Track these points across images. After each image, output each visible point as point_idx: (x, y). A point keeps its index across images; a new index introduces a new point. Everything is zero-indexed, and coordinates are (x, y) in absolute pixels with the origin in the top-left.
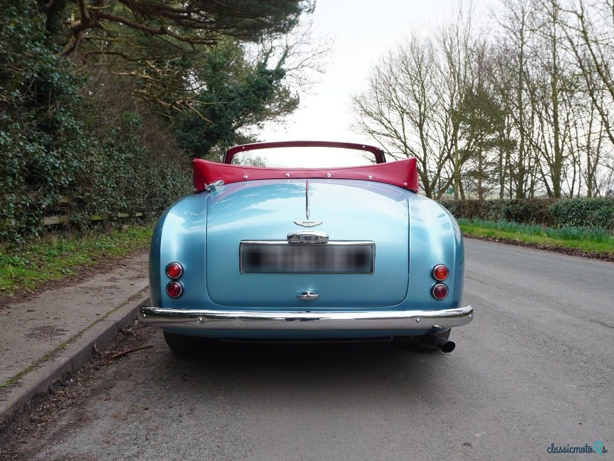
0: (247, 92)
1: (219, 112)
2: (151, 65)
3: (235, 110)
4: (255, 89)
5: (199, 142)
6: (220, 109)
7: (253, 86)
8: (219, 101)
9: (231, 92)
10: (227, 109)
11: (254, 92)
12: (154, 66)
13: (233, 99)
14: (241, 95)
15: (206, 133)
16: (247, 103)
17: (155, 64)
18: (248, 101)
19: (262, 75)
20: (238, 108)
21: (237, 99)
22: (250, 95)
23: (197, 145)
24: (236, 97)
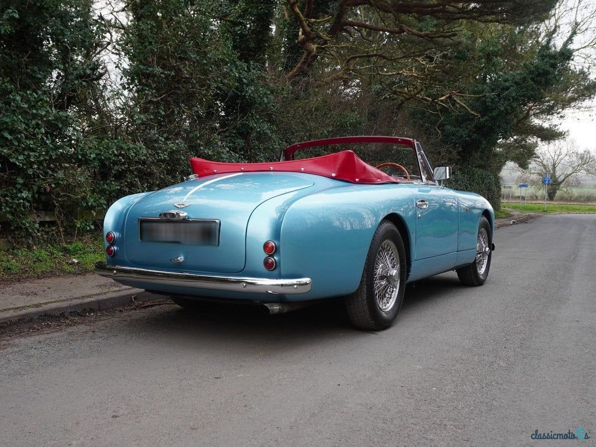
0: (524, 79)
1: (490, 104)
2: (421, 62)
3: (509, 100)
4: (534, 75)
5: (468, 137)
6: (493, 101)
7: (531, 72)
8: (492, 92)
9: (506, 81)
10: (500, 99)
11: (533, 79)
12: (424, 63)
13: (507, 88)
14: (517, 83)
15: (476, 126)
16: (523, 92)
17: (425, 60)
18: (525, 89)
19: (543, 59)
20: (513, 97)
21: (512, 88)
22: (527, 83)
23: (466, 140)
24: (511, 86)
